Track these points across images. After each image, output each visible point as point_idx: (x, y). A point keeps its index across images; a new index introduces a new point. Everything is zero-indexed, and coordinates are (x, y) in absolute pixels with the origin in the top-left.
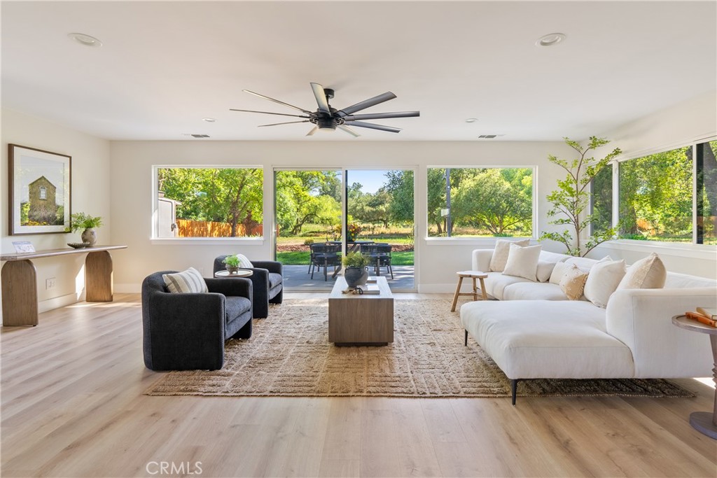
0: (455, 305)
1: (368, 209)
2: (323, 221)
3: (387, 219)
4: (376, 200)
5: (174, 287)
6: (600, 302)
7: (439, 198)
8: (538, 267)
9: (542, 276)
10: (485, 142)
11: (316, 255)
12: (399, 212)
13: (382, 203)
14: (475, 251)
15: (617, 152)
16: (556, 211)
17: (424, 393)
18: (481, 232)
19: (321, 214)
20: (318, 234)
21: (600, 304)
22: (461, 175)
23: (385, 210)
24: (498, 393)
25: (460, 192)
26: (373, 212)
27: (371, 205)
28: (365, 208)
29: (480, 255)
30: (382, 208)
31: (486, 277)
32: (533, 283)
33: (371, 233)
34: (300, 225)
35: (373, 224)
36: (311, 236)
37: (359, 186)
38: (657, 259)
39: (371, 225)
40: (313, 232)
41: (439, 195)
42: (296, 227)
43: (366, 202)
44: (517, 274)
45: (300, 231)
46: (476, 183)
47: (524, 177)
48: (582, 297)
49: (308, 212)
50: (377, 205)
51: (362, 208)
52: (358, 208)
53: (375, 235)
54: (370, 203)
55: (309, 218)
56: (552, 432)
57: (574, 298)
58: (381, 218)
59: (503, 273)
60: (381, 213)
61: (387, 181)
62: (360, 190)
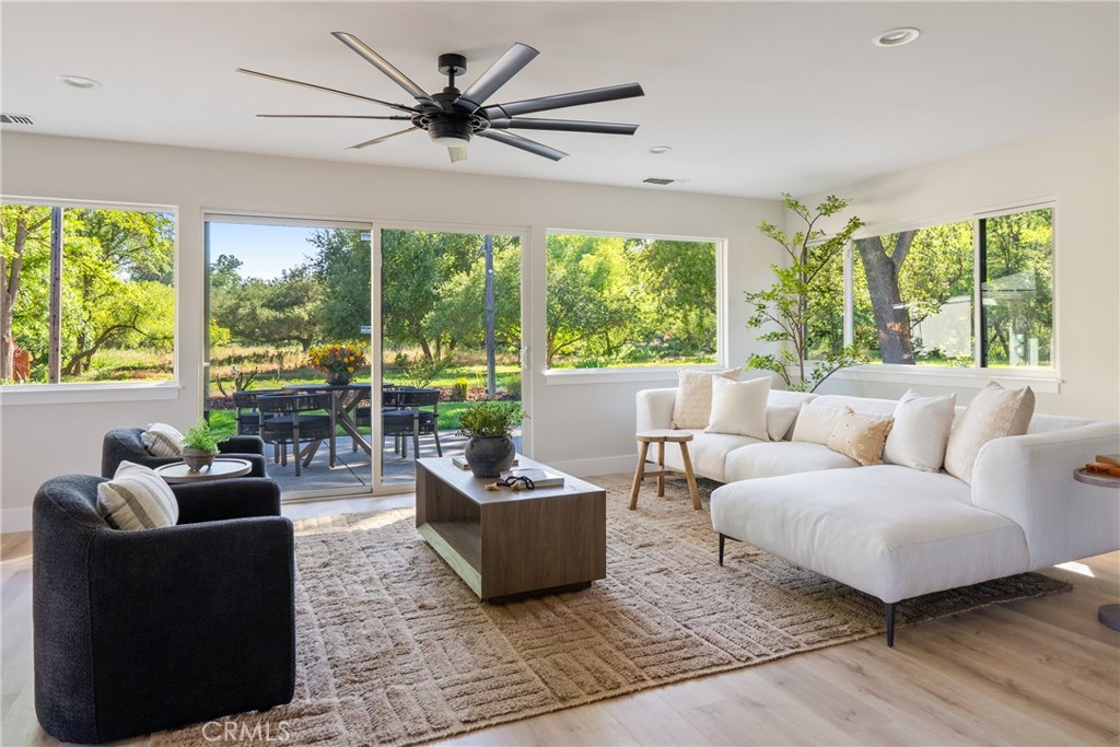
0: (635, 496)
1: (266, 314)
2: (151, 342)
3: (311, 336)
4: (285, 296)
5: (132, 514)
6: (924, 462)
7: (428, 293)
8: (768, 415)
9: (778, 431)
10: (658, 191)
11: (267, 417)
12: (343, 321)
13: (298, 302)
14: (642, 394)
15: (856, 224)
16: (763, 319)
17: (748, 659)
18: (507, 360)
19: (148, 326)
20: (141, 373)
21: (924, 466)
22: (470, 247)
23: (306, 318)
24: (853, 633)
25: (475, 281)
26: (278, 320)
27: (270, 304)
28: (258, 311)
29: (654, 401)
30: (297, 311)
31: (690, 438)
32: (764, 444)
33: (276, 366)
34: (90, 353)
35: (277, 348)
36: (119, 378)
37: (234, 263)
38: (1029, 390)
39: (272, 351)
40: (124, 369)
41: (428, 287)
42: (76, 358)
43: (262, 298)
44: (735, 430)
45: (86, 367)
46: (504, 265)
47: (584, 256)
48: (882, 459)
49: (112, 322)
50: (287, 305)
51: (253, 310)
52: (241, 311)
53: (286, 371)
54: (271, 301)
55: (111, 337)
56: (978, 675)
57: (872, 462)
58: (295, 333)
59: (707, 429)
60: (297, 323)
61: (315, 253)
62: (237, 271)
